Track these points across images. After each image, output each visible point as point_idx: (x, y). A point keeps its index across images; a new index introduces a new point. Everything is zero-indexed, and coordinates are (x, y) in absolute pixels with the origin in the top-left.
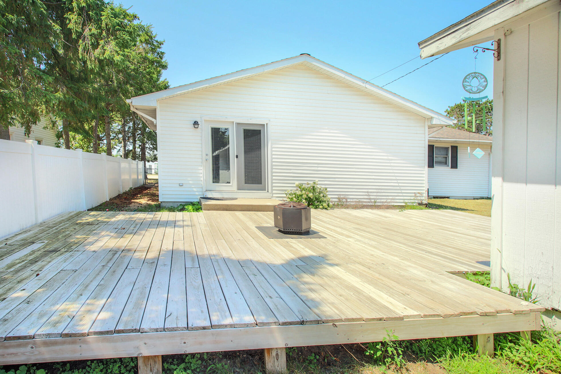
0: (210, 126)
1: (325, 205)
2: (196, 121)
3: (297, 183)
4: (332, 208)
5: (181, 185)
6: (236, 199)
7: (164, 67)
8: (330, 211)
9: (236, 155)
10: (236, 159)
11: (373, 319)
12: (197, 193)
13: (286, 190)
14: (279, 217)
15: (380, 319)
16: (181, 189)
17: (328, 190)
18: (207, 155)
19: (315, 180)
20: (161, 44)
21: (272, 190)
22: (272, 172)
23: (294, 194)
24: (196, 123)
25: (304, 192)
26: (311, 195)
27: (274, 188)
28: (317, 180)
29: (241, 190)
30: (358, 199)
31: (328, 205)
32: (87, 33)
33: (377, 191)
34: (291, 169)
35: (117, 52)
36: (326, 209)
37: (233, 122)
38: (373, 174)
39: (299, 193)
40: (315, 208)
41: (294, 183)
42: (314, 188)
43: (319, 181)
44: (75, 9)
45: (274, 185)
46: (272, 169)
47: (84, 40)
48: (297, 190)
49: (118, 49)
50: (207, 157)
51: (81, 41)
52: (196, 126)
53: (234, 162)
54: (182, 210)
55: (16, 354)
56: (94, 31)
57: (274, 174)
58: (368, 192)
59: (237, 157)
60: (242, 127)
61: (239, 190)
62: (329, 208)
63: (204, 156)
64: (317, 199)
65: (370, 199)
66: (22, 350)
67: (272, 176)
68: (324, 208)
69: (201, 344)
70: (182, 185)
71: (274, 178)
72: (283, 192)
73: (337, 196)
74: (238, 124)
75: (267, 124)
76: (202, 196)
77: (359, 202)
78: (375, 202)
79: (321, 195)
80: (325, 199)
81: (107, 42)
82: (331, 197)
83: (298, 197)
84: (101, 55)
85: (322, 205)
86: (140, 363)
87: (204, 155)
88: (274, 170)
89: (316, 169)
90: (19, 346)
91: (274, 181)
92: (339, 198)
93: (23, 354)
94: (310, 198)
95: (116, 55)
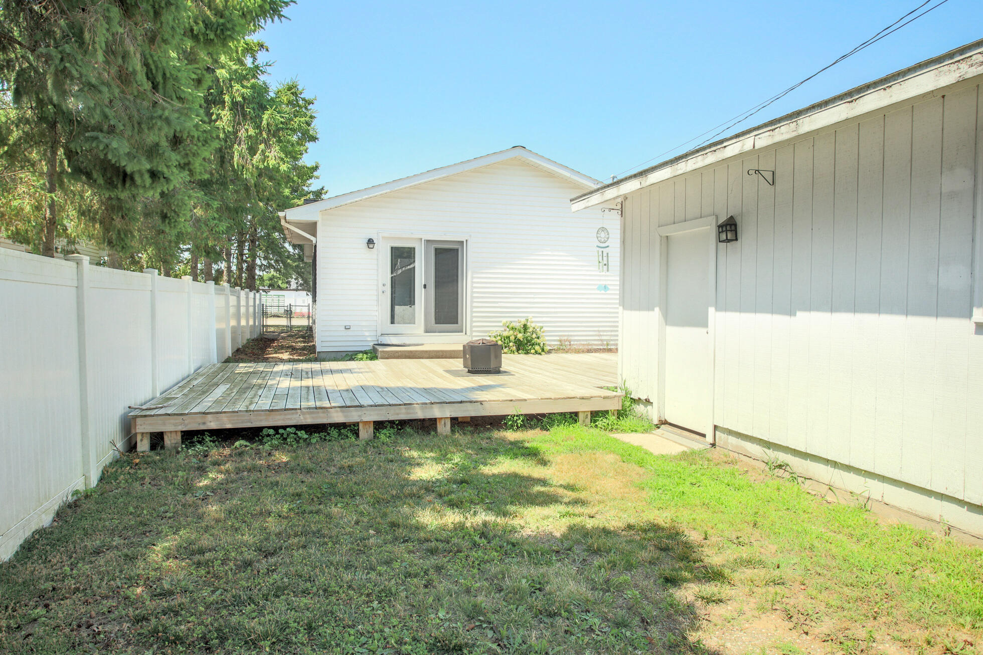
0: (389, 245)
1: (537, 348)
2: (370, 239)
3: (504, 320)
4: (549, 352)
5: (347, 328)
6: (423, 345)
7: (314, 139)
8: (544, 357)
9: (423, 284)
10: (423, 289)
11: (507, 400)
12: (369, 339)
13: (489, 331)
14: (468, 356)
15: (511, 401)
16: (349, 333)
17: (545, 329)
18: (384, 285)
19: (527, 317)
20: (310, 103)
21: (472, 331)
22: (472, 307)
23: (500, 335)
24: (370, 242)
25: (511, 332)
26: (520, 336)
27: (474, 329)
28: (530, 315)
29: (429, 332)
30: (586, 340)
31: (543, 350)
32: (242, 134)
33: (612, 329)
34: (498, 302)
35: (282, 159)
36: (540, 354)
37: (421, 239)
38: (608, 306)
39: (506, 334)
40: (525, 354)
41: (501, 322)
42: (525, 327)
43: (534, 317)
44: (226, 104)
45: (474, 324)
46: (472, 302)
47: (239, 144)
48: (505, 330)
49: (283, 156)
50: (384, 288)
51: (236, 146)
52: (371, 246)
53: (420, 294)
54: (352, 359)
55: (291, 419)
56: (252, 132)
57: (474, 310)
58: (599, 331)
59: (425, 286)
60: (433, 246)
61: (427, 332)
62: (543, 353)
63: (381, 288)
64: (528, 341)
65: (601, 340)
66: (294, 416)
67: (472, 312)
68: (536, 352)
69: (398, 414)
70: (349, 327)
71: (474, 314)
72: (486, 334)
73: (558, 338)
74: (428, 241)
75: (466, 241)
76: (376, 343)
77: (588, 345)
78: (608, 345)
79: (534, 336)
80: (538, 341)
81: (268, 146)
82: (549, 339)
83: (505, 340)
84: (261, 163)
85: (534, 349)
86: (361, 426)
87: (380, 285)
88: (475, 304)
89: (532, 300)
90: (293, 414)
91: (474, 319)
92: (560, 341)
93: (295, 419)
94: (519, 340)
95: (281, 163)
